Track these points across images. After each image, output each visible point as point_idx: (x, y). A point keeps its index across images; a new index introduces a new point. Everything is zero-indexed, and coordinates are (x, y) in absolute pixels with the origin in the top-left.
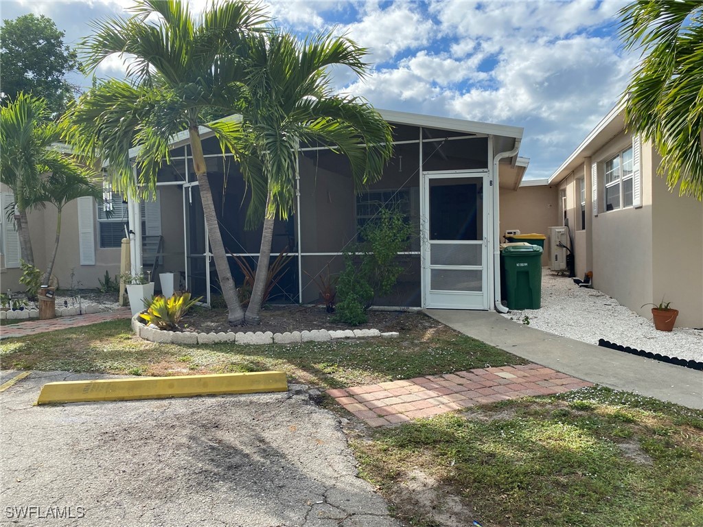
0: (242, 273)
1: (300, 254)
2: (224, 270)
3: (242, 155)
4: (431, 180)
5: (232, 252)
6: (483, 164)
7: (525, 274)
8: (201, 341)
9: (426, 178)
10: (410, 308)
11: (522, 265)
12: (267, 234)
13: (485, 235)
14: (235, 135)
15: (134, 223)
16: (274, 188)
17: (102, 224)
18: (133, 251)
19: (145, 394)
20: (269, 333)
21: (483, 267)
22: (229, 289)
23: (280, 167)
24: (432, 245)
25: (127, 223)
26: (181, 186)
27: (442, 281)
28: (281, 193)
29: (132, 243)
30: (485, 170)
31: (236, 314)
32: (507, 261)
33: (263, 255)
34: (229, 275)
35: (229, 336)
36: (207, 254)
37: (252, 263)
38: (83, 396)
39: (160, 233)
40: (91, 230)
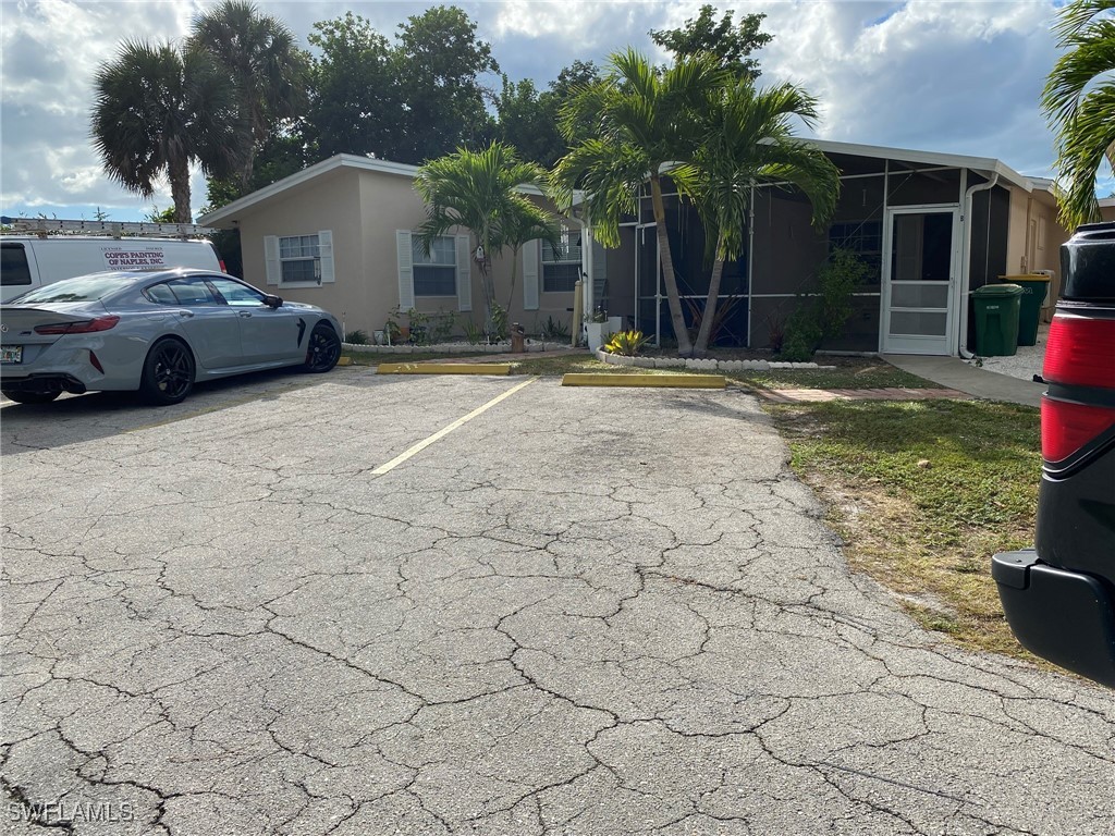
0: (692, 314)
1: (750, 296)
2: (676, 308)
3: (698, 198)
4: (895, 216)
5: (683, 295)
6: (955, 199)
7: (995, 317)
8: (657, 365)
9: (889, 214)
10: (866, 353)
11: (993, 307)
12: (716, 274)
13: (951, 275)
14: (690, 180)
15: (587, 265)
16: (724, 235)
17: (546, 267)
18: (586, 292)
19: (628, 383)
20: (714, 361)
21: (949, 310)
22: (679, 325)
23: (730, 216)
24: (893, 285)
25: (581, 265)
26: (634, 227)
27: (901, 325)
28: (730, 239)
29: (585, 285)
30: (956, 204)
31: (686, 347)
32: (976, 302)
33: (712, 297)
34: (680, 312)
35: (681, 361)
36: (658, 296)
37: (701, 304)
38: (588, 382)
39: (604, 277)
40: (536, 273)
